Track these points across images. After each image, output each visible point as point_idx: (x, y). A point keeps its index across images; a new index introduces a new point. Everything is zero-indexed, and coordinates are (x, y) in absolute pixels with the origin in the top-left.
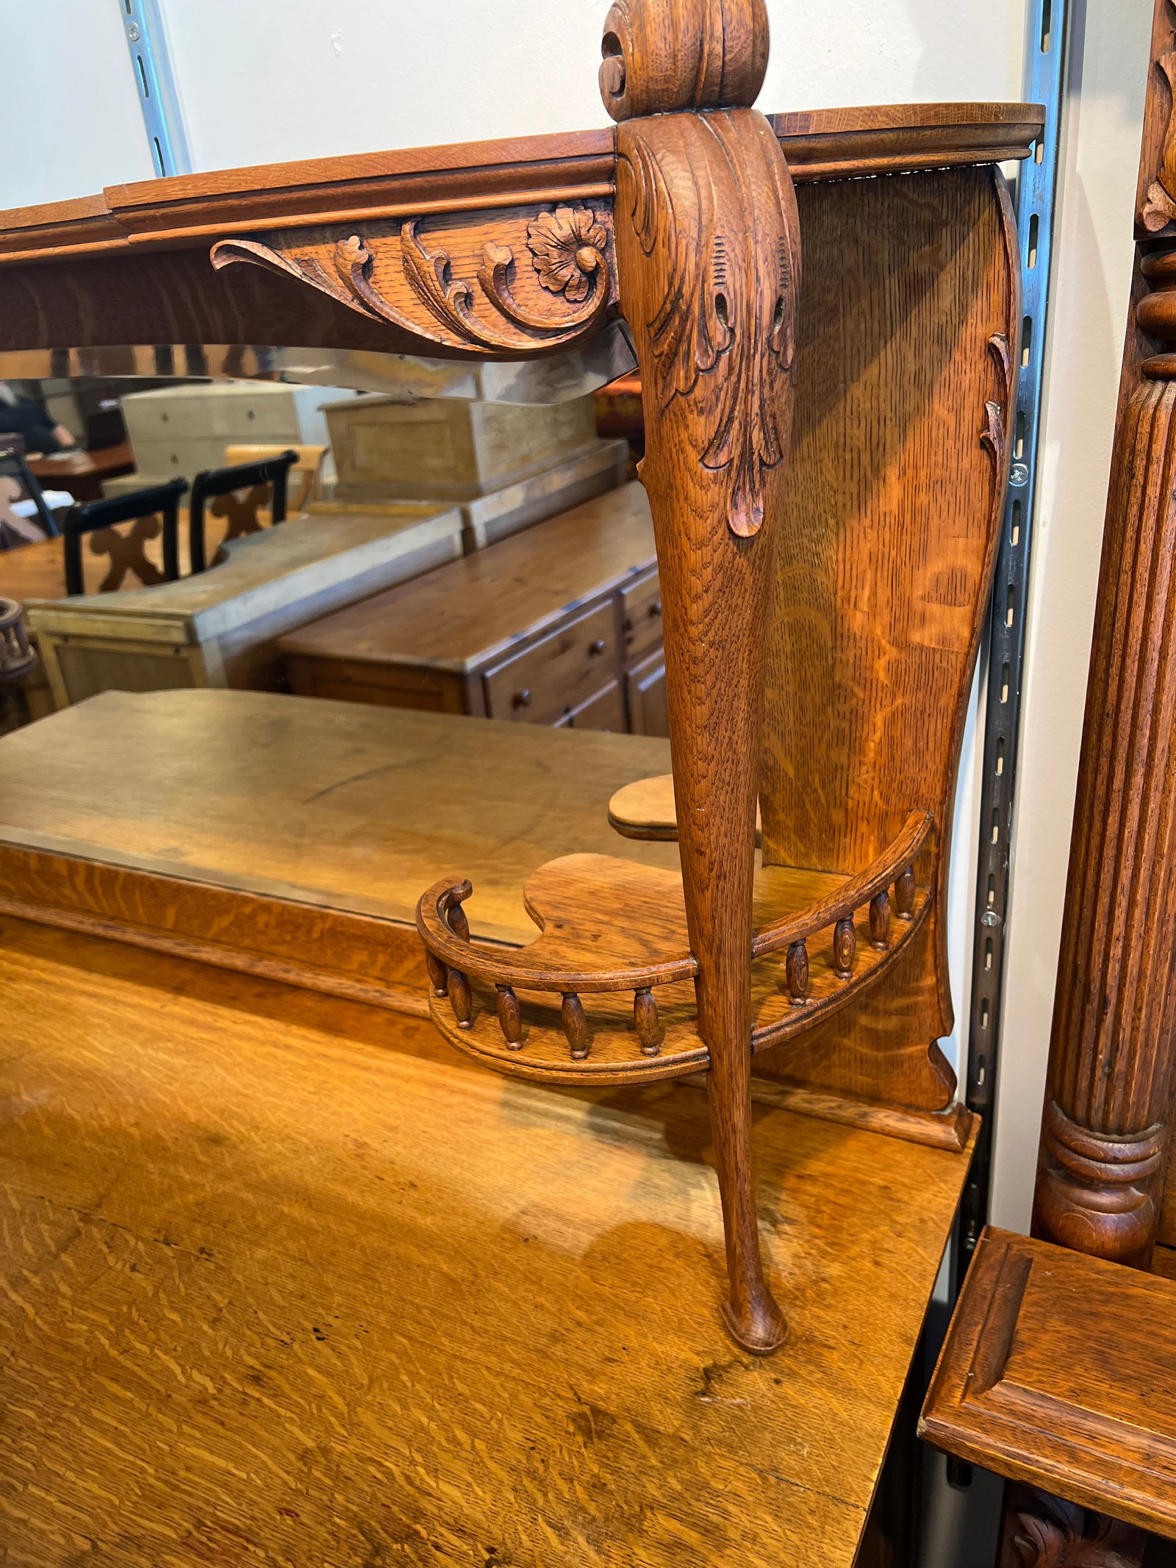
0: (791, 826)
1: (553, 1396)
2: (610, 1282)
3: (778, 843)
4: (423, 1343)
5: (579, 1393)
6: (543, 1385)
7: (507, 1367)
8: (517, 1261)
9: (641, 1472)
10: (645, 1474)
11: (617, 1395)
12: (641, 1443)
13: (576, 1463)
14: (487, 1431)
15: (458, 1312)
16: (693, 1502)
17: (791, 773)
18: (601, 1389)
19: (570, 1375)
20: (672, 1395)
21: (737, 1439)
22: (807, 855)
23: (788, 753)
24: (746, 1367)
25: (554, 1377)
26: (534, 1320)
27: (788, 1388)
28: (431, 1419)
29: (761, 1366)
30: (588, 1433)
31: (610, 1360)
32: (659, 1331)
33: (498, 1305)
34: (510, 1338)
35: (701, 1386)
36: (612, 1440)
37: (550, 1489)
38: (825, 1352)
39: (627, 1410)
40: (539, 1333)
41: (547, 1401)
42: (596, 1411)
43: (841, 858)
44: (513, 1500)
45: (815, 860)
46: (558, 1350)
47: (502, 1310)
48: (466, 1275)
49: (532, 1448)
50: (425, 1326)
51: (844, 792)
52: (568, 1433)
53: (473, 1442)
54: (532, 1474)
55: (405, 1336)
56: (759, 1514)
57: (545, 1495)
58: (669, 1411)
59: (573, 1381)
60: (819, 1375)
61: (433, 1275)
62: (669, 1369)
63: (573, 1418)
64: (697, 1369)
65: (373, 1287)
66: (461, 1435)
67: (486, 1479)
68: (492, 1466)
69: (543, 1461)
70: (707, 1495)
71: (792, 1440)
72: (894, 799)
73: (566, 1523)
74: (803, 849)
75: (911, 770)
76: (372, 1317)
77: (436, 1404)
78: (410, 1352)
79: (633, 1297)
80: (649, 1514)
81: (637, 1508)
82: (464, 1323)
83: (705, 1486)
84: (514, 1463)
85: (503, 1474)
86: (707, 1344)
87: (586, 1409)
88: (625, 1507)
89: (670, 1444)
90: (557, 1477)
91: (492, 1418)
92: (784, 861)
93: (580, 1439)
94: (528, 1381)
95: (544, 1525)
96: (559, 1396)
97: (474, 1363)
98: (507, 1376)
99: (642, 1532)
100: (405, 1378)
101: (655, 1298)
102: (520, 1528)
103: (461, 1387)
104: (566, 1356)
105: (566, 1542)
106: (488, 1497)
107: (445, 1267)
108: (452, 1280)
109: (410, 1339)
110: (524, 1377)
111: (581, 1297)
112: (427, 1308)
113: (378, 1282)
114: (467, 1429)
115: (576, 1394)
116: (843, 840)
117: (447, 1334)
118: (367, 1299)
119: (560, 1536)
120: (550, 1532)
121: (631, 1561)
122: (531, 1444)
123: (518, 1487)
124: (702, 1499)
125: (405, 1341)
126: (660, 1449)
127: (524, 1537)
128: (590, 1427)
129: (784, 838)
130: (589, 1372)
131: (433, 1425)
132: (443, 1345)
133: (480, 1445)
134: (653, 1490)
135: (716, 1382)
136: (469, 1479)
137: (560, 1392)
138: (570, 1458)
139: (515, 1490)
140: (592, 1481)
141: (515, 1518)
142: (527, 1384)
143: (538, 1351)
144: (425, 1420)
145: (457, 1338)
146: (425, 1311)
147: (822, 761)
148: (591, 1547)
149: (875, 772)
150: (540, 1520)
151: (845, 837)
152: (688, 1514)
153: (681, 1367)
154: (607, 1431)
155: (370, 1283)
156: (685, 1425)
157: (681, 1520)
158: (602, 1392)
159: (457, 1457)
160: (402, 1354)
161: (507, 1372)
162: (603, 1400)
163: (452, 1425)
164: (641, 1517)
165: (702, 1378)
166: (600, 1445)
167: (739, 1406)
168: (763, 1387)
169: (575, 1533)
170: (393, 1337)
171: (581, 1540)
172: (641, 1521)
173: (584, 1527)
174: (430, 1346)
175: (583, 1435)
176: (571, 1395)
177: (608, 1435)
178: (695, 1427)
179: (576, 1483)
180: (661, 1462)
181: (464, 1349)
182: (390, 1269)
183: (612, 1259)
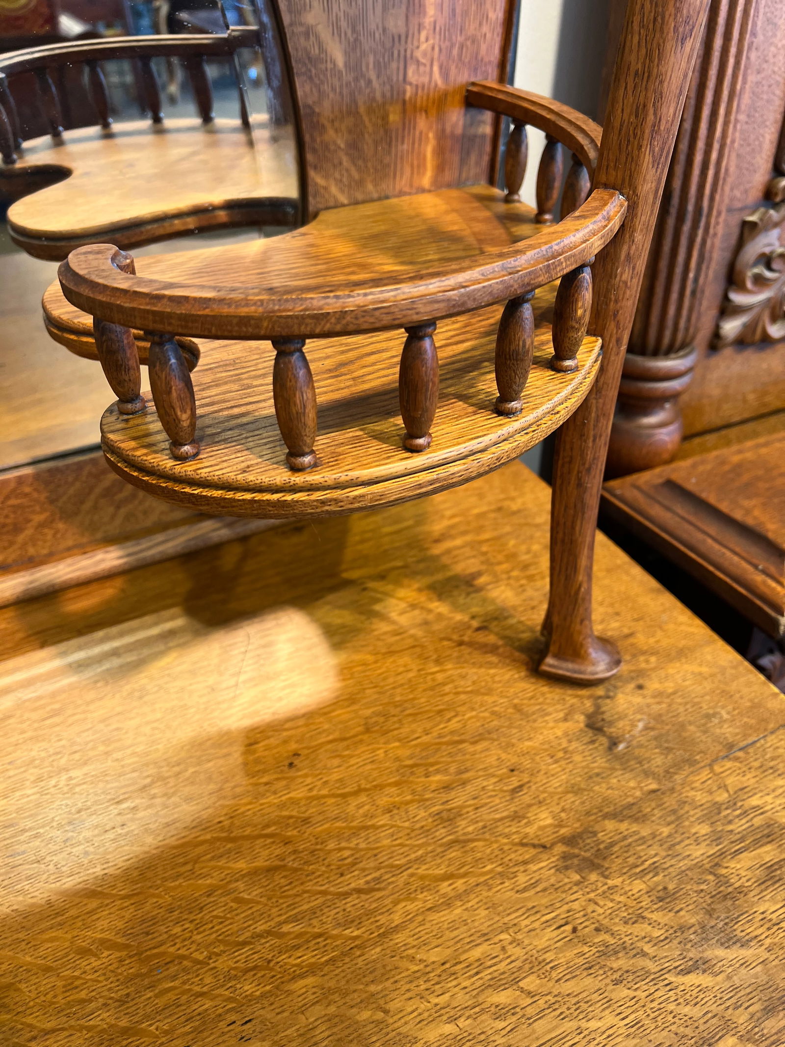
0: (342, 146)
1: (522, 868)
2: (420, 730)
3: (326, 177)
4: (332, 960)
5: (536, 842)
6: (499, 869)
7: (445, 887)
8: (311, 790)
9: (669, 849)
10: (674, 845)
11: (563, 810)
12: (635, 827)
13: (622, 899)
14: (518, 964)
15: (324, 893)
16: (730, 827)
17: (340, 61)
18: (544, 818)
19: (507, 836)
20: (598, 767)
21: (681, 752)
22: (360, 183)
23: (336, 29)
24: (608, 697)
25: (497, 852)
26: (407, 824)
27: (653, 685)
28: (453, 1020)
29: (615, 687)
30: (592, 865)
31: (515, 791)
32: (514, 731)
33: (352, 845)
34: (410, 862)
35: (604, 740)
36: (616, 848)
37: (639, 944)
38: (631, 640)
39: (588, 813)
40: (425, 831)
41: (522, 879)
42: (570, 841)
43: (398, 174)
44: (632, 993)
45: (370, 187)
46: (465, 827)
47: (363, 845)
48: (277, 852)
49: (575, 930)
50: (308, 941)
51: (401, 77)
52: (577, 884)
53: (522, 990)
54: (607, 952)
55: (302, 976)
56: (772, 786)
57: (644, 954)
58: (615, 781)
59: (516, 838)
60: (653, 659)
61: (241, 885)
62: (565, 750)
63: (563, 867)
64: (581, 730)
65: (185, 970)
66: (503, 997)
67: (584, 1006)
68: (568, 987)
69: (597, 930)
70: (729, 811)
71: (708, 716)
72: (453, 71)
73: (691, 955)
74: (356, 176)
75: (472, 27)
76: (230, 1000)
77: (436, 1000)
78: (332, 984)
79: (454, 724)
80: (724, 871)
81: (711, 877)
82: (346, 895)
83: (718, 807)
84: (581, 961)
85: (589, 982)
86: (559, 707)
87: (560, 849)
88: (703, 887)
89: (653, 804)
90: (629, 929)
91: (503, 949)
92: (336, 200)
93: (593, 877)
94: (482, 879)
95: (681, 979)
96: (525, 863)
97: (411, 920)
98: (459, 897)
99: (740, 891)
100: (366, 1015)
101: (473, 709)
102: (672, 1007)
103: (434, 956)
104: (481, 824)
105: (716, 969)
106: (610, 1019)
107: (241, 865)
108: (271, 870)
109: (312, 969)
110: (473, 881)
111: (415, 765)
112: (285, 922)
113: (184, 957)
114: (496, 984)
115: (534, 846)
116: (400, 147)
117: (348, 923)
118: (197, 989)
119: (704, 971)
120: (692, 979)
121: (770, 920)
122: (568, 928)
123: (616, 976)
124: (730, 818)
125: (310, 980)
126: (654, 815)
127: (687, 1010)
128: (585, 859)
129: (335, 166)
130: (516, 817)
131: (461, 1023)
132: (357, 937)
133: (530, 983)
134: (699, 852)
135: (609, 727)
136: (573, 1024)
137: (521, 859)
138: (612, 900)
139: (617, 982)
140: (653, 898)
141: (654, 1004)
142: (485, 883)
143: (451, 844)
144: (449, 1028)
145: (360, 917)
146: (286, 928)
147: (377, 36)
148: (735, 947)
149: (434, 38)
150: (673, 979)
151: (403, 143)
152: (742, 839)
153: (570, 741)
154: (602, 846)
155: (173, 969)
156: (639, 779)
157: (746, 849)
158: (549, 821)
159: (530, 1020)
160: (325, 995)
161: (452, 894)
162: (560, 826)
163: (481, 999)
164: (724, 881)
165: (595, 735)
166: (615, 864)
167: (646, 728)
168: (637, 700)
169: (708, 954)
170: (289, 993)
171: (720, 952)
172: (729, 884)
173: (707, 940)
174: (343, 954)
175: (591, 871)
176: (533, 851)
177: (606, 848)
178: (647, 774)
179: (645, 914)
180: (669, 824)
181: (383, 919)
182: (177, 930)
183: (393, 711)
